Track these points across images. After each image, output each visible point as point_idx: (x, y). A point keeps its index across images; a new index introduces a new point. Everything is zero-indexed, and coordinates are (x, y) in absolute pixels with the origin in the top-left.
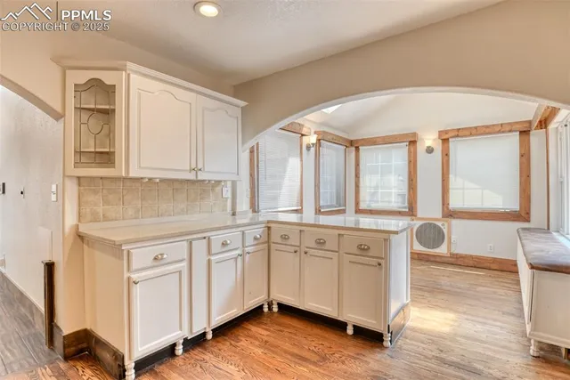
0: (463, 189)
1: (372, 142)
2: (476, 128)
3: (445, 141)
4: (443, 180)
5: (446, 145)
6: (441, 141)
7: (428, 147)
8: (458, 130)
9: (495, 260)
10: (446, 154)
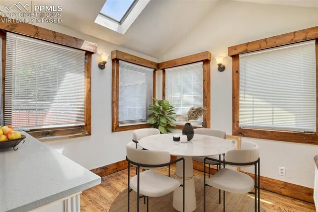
0: (253, 106)
1: (174, 64)
2: (265, 40)
3: (235, 57)
4: (233, 98)
5: (236, 62)
6: (231, 58)
7: (220, 65)
8: (247, 44)
9: (286, 185)
10: (236, 72)
